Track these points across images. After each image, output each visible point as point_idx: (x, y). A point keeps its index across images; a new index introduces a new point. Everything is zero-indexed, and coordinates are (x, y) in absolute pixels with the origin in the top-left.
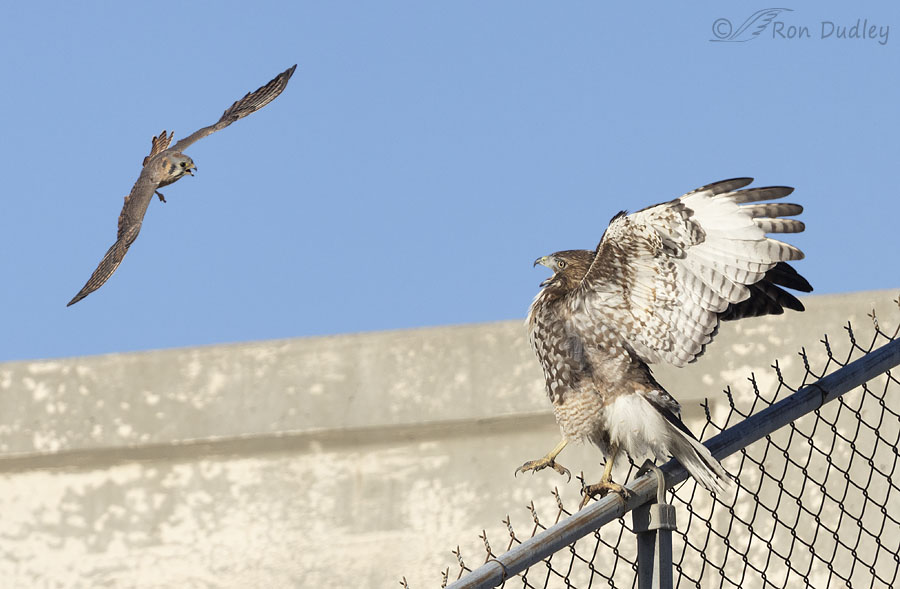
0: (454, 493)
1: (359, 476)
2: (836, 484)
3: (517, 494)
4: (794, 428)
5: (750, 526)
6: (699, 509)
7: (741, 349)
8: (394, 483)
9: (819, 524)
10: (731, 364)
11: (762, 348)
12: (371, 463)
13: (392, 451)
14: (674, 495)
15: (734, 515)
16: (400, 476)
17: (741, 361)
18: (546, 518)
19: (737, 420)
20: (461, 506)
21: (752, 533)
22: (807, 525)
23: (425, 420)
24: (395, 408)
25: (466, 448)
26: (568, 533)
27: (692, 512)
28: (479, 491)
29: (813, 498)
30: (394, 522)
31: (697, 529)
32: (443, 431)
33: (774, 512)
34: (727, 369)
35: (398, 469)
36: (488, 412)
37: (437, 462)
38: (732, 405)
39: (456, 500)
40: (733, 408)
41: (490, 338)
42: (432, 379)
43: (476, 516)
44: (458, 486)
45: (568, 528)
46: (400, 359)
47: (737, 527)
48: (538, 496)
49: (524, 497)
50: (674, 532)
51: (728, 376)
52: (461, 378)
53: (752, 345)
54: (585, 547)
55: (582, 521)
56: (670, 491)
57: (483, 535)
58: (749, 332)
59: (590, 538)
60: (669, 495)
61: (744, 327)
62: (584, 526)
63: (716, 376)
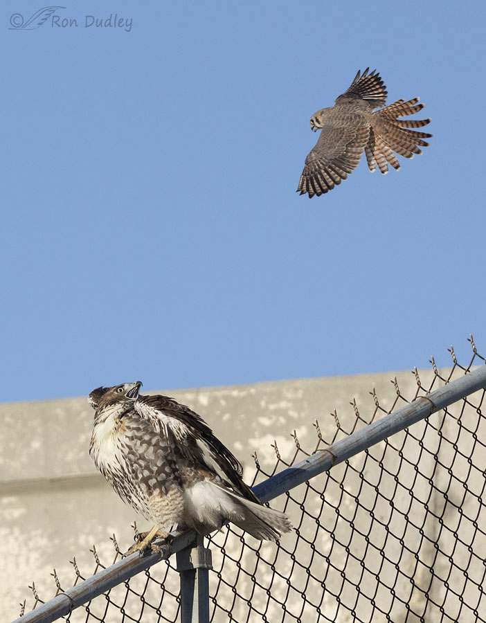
0: (30, 539)
2: (343, 532)
3: (82, 540)
4: (309, 486)
5: (273, 566)
6: (230, 552)
7: (265, 421)
9: (329, 564)
10: (257, 433)
11: (283, 420)
14: (210, 540)
15: (259, 557)
17: (265, 431)
18: (105, 559)
19: (262, 479)
20: (36, 549)
21: (275, 571)
22: (320, 566)
23: (6, 479)
25: (40, 502)
26: (123, 572)
27: (225, 555)
28: (51, 538)
29: (325, 543)
31: (229, 568)
32: (21, 488)
33: (292, 555)
34: (254, 437)
36: (58, 473)
37: (16, 513)
38: (258, 466)
39: (31, 544)
40: (259, 469)
41: (60, 412)
42: (12, 445)
43: (48, 558)
44: (33, 533)
45: (124, 567)
47: (262, 567)
48: (99, 542)
49: (87, 542)
50: (210, 571)
51: (255, 443)
52: (36, 444)
53: (274, 418)
54: (138, 583)
55: (135, 562)
56: (207, 538)
57: (53, 573)
58: (272, 407)
59: (142, 576)
60: (206, 541)
61: (268, 403)
62: (136, 566)
63: (245, 444)
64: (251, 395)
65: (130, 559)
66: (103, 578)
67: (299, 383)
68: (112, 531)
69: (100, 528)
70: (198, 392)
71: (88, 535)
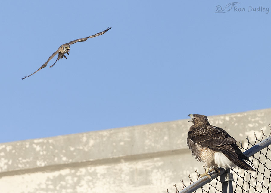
0: (165, 173)
1: (136, 169)
3: (185, 172)
4: (268, 148)
5: (256, 179)
6: (240, 174)
7: (251, 125)
8: (147, 171)
10: (248, 130)
11: (257, 125)
12: (139, 165)
13: (146, 161)
15: (251, 176)
16: (149, 169)
17: (251, 129)
18: (194, 179)
19: (250, 147)
20: (168, 177)
21: (257, 181)
23: (156, 151)
24: (146, 148)
25: (169, 159)
26: (201, 184)
27: (238, 175)
28: (173, 172)
30: (147, 183)
31: (240, 180)
32: (161, 154)
33: (263, 174)
34: (247, 131)
35: (148, 166)
36: (175, 148)
37: (160, 164)
38: (249, 142)
39: (166, 175)
40: (249, 143)
41: (174, 126)
42: (157, 139)
43: (172, 180)
44: (166, 171)
45: (201, 182)
46: (147, 133)
47: (252, 180)
48: (191, 173)
49: (187, 173)
50: (233, 182)
51: (247, 134)
52: (166, 138)
53: (254, 124)
54: (206, 188)
55: (205, 179)
56: (231, 169)
57: (175, 185)
58: (253, 120)
59: (208, 185)
60: (231, 171)
61: (251, 119)
62: (205, 181)
63: (244, 134)
64: (245, 116)
65: (203, 179)
66: (193, 186)
68: (195, 169)
69: (191, 168)
70: (225, 116)
71: (187, 170)
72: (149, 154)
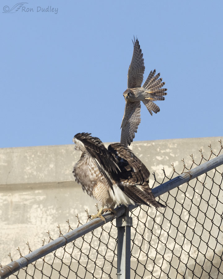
0: (48, 210)
1: (12, 202)
2: (194, 211)
3: (72, 211)
4: (179, 189)
5: (161, 226)
6: (141, 219)
7: (159, 158)
9: (187, 226)
10: (155, 164)
11: (167, 158)
12: (16, 197)
13: (24, 193)
14: (132, 213)
15: (155, 222)
16: (27, 203)
17: (159, 163)
18: (83, 221)
19: (157, 185)
20: (50, 215)
21: (162, 229)
22: (183, 226)
23: (38, 182)
24: (26, 177)
25: (53, 193)
26: (91, 227)
27: (139, 220)
28: (57, 210)
29: (185, 216)
30: (24, 220)
31: (140, 227)
32: (44, 186)
33: (170, 221)
35: (26, 200)
36: (62, 180)
37: (42, 198)
38: (155, 179)
39: (48, 212)
40: (156, 180)
41: (63, 151)
42: (41, 166)
43: (56, 219)
44: (49, 207)
45: (91, 225)
46: (28, 158)
47: (156, 226)
48: (80, 212)
49: (74, 212)
50: (131, 228)
51: (154, 168)
52: (52, 166)
53: (163, 156)
54: (97, 232)
55: (97, 222)
56: (131, 212)
57: (58, 226)
58: (162, 151)
59: (99, 229)
60: (130, 213)
61: (160, 150)
62: (97, 224)
64: (153, 145)
65: (94, 221)
66: (82, 229)
67: (175, 141)
68: (86, 207)
69: (81, 206)
71: (74, 209)
72: (28, 184)
